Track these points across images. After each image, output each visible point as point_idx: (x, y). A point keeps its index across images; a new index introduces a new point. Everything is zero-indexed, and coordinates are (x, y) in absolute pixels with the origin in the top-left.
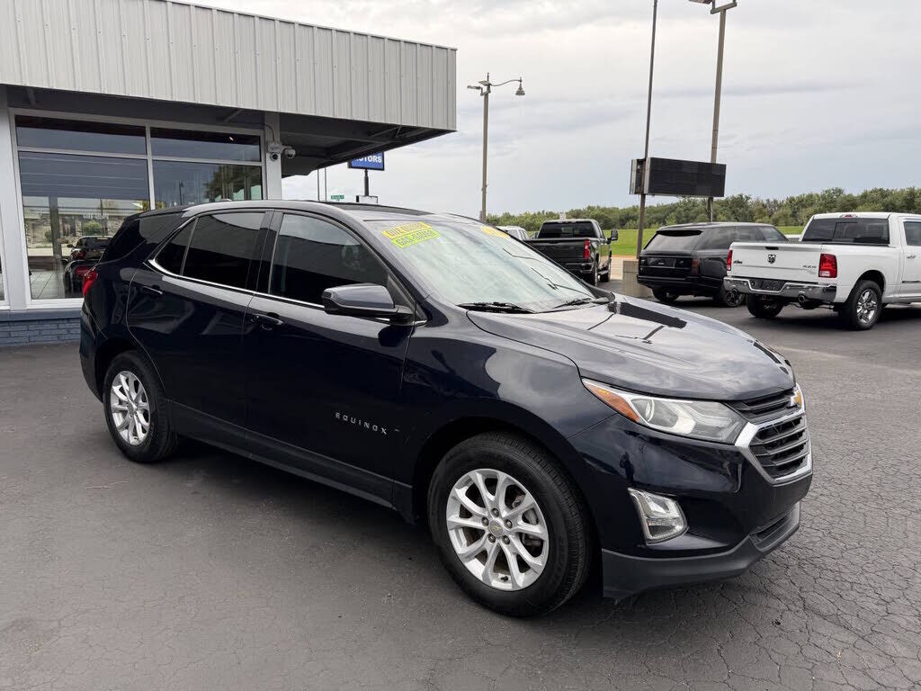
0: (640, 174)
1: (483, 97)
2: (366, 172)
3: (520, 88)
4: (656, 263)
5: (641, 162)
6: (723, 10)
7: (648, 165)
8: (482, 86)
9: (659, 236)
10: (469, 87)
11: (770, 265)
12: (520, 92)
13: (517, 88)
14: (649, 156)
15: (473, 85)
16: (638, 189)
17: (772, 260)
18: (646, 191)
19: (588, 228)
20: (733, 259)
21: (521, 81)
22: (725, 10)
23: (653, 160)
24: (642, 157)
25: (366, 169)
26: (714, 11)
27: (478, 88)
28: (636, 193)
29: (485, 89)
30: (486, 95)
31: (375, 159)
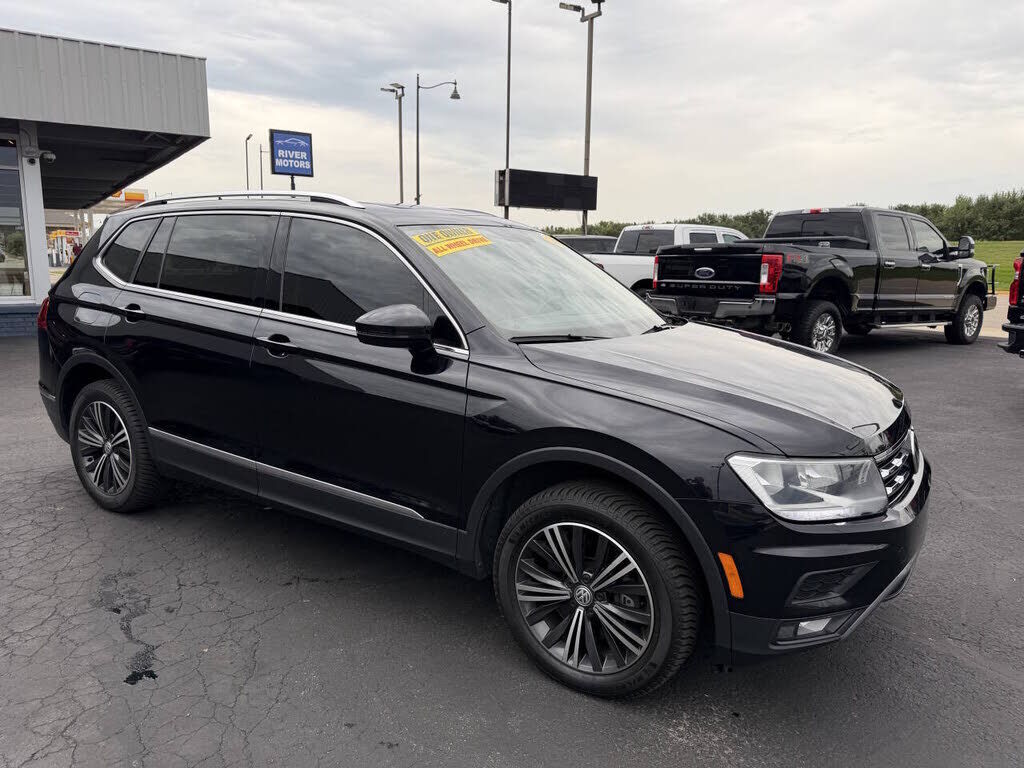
0: (502, 184)
1: (397, 101)
2: (292, 179)
3: (455, 91)
5: (502, 173)
6: (591, 19)
7: (508, 176)
10: (382, 89)
12: (455, 96)
13: (452, 92)
14: (510, 167)
15: (386, 88)
16: (501, 200)
21: (455, 84)
22: (592, 19)
23: (513, 172)
24: (503, 168)
25: (292, 175)
26: (583, 19)
27: (393, 91)
28: (500, 205)
29: (400, 91)
30: (400, 99)
31: (302, 164)
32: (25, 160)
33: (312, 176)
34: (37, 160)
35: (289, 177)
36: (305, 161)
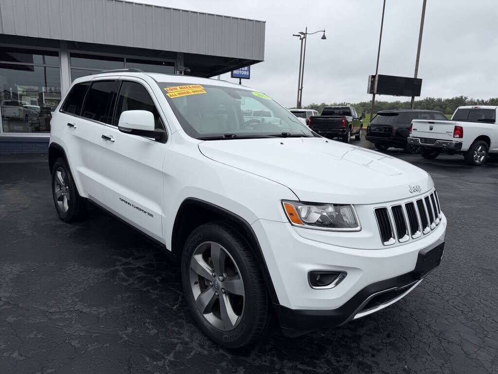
0: (373, 83)
1: (301, 40)
2: (240, 80)
3: (324, 35)
4: (375, 130)
5: (374, 77)
7: (377, 79)
8: (300, 35)
9: (378, 115)
10: (294, 35)
11: (430, 131)
12: (324, 38)
13: (322, 36)
14: (378, 74)
15: (296, 34)
16: (371, 91)
17: (431, 129)
18: (375, 92)
19: (348, 111)
20: (413, 128)
21: (324, 31)
23: (380, 76)
24: (374, 74)
25: (240, 78)
27: (299, 36)
28: (370, 93)
29: (302, 36)
30: (302, 39)
31: (245, 73)
32: (178, 72)
33: (249, 78)
34: (183, 72)
35: (239, 79)
36: (246, 71)
